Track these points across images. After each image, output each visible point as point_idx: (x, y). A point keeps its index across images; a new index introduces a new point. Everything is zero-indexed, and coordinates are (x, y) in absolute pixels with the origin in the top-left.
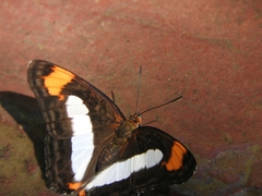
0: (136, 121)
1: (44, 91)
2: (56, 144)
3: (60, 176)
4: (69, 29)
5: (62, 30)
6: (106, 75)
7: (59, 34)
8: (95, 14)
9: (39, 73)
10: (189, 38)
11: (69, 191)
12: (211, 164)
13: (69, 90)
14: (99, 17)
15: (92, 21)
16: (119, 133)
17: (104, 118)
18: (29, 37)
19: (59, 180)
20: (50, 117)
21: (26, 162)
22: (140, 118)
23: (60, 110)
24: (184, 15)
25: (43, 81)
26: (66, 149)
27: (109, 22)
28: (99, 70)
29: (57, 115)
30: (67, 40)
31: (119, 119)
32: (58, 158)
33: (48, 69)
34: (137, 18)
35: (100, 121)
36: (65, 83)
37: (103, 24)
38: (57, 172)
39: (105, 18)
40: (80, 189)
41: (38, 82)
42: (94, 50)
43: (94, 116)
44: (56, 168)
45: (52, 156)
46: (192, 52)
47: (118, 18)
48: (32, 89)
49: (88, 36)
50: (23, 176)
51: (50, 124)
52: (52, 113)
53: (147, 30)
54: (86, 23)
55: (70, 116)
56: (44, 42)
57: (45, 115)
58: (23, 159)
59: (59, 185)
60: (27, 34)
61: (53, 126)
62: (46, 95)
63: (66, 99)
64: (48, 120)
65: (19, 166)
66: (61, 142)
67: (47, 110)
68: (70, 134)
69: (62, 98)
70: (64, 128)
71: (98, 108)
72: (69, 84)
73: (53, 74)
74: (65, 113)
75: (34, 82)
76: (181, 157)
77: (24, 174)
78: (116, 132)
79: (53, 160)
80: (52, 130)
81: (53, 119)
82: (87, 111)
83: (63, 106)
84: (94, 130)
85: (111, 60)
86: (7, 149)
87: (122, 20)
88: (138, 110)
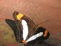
0: (38, 26)
1: (16, 19)
2: (19, 31)
3: (20, 39)
4: (23, 4)
5: (21, 5)
6: (31, 15)
7: (20, 6)
8: (29, 1)
9: (15, 14)
10: (50, 7)
11: (22, 43)
12: (55, 36)
13: (22, 18)
14: (30, 2)
15: (28, 3)
16: (34, 29)
17: (30, 25)
18: (13, 6)
19: (20, 40)
20: (18, 25)
21: (12, 36)
22: (39, 25)
23: (20, 23)
24: (49, 2)
25: (16, 16)
26: (22, 32)
27: (32, 3)
28: (30, 14)
29: (20, 24)
30: (22, 7)
31: (34, 26)
32: (20, 35)
33: (17, 14)
34: (38, 2)
35: (30, 26)
36: (21, 17)
37: (30, 3)
38: (19, 38)
39: (31, 2)
40: (25, 42)
41: (15, 17)
42: (28, 9)
43: (28, 25)
44: (19, 37)
45: (18, 34)
46: (51, 10)
47: (34, 2)
48: (14, 18)
49: (27, 6)
50: (12, 39)
51: (18, 26)
52: (18, 24)
53: (41, 5)
54: (27, 3)
55: (22, 25)
56: (17, 7)
57: (17, 24)
58: (12, 35)
59: (20, 41)
60: (13, 5)
61: (19, 27)
62: (17, 20)
63: (22, 21)
64: (17, 26)
65: (11, 37)
66: (20, 31)
67: (17, 23)
68: (23, 29)
69: (21, 20)
70: (21, 28)
71: (29, 23)
72: (22, 17)
73: (18, 15)
74: (21, 24)
75: (14, 17)
76: (47, 33)
77: (12, 38)
78: (33, 29)
79: (19, 35)
80: (18, 28)
81: (19, 25)
82: (27, 24)
83: (21, 22)
84: (28, 28)
85: (32, 12)
86: (8, 32)
87: (35, 2)
88: (39, 24)
